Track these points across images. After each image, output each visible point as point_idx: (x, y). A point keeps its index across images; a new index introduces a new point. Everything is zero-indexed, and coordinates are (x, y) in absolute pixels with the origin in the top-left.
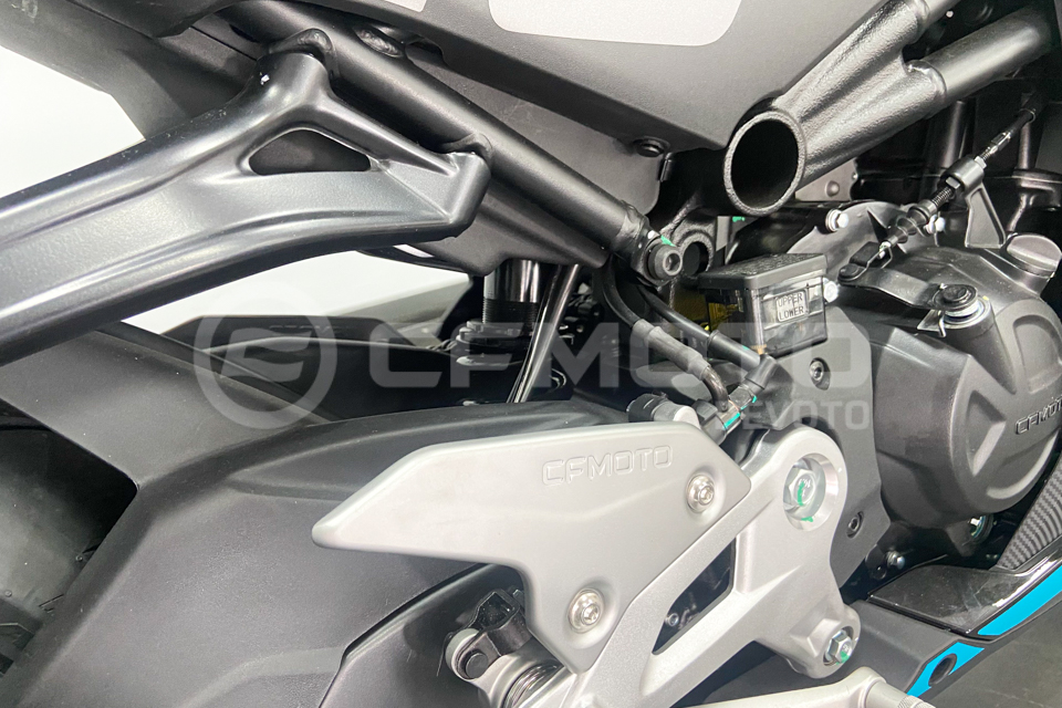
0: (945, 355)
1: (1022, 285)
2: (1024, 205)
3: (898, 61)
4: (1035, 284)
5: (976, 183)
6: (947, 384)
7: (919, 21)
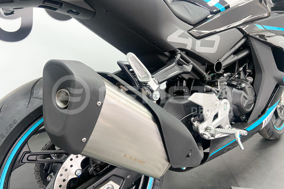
0: (240, 91)
1: (248, 83)
2: (247, 74)
3: (232, 55)
4: (250, 83)
5: (242, 71)
6: (241, 95)
7: (235, 50)
